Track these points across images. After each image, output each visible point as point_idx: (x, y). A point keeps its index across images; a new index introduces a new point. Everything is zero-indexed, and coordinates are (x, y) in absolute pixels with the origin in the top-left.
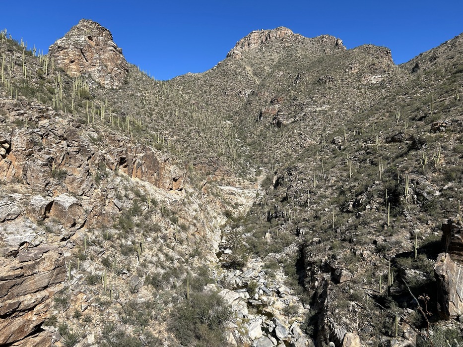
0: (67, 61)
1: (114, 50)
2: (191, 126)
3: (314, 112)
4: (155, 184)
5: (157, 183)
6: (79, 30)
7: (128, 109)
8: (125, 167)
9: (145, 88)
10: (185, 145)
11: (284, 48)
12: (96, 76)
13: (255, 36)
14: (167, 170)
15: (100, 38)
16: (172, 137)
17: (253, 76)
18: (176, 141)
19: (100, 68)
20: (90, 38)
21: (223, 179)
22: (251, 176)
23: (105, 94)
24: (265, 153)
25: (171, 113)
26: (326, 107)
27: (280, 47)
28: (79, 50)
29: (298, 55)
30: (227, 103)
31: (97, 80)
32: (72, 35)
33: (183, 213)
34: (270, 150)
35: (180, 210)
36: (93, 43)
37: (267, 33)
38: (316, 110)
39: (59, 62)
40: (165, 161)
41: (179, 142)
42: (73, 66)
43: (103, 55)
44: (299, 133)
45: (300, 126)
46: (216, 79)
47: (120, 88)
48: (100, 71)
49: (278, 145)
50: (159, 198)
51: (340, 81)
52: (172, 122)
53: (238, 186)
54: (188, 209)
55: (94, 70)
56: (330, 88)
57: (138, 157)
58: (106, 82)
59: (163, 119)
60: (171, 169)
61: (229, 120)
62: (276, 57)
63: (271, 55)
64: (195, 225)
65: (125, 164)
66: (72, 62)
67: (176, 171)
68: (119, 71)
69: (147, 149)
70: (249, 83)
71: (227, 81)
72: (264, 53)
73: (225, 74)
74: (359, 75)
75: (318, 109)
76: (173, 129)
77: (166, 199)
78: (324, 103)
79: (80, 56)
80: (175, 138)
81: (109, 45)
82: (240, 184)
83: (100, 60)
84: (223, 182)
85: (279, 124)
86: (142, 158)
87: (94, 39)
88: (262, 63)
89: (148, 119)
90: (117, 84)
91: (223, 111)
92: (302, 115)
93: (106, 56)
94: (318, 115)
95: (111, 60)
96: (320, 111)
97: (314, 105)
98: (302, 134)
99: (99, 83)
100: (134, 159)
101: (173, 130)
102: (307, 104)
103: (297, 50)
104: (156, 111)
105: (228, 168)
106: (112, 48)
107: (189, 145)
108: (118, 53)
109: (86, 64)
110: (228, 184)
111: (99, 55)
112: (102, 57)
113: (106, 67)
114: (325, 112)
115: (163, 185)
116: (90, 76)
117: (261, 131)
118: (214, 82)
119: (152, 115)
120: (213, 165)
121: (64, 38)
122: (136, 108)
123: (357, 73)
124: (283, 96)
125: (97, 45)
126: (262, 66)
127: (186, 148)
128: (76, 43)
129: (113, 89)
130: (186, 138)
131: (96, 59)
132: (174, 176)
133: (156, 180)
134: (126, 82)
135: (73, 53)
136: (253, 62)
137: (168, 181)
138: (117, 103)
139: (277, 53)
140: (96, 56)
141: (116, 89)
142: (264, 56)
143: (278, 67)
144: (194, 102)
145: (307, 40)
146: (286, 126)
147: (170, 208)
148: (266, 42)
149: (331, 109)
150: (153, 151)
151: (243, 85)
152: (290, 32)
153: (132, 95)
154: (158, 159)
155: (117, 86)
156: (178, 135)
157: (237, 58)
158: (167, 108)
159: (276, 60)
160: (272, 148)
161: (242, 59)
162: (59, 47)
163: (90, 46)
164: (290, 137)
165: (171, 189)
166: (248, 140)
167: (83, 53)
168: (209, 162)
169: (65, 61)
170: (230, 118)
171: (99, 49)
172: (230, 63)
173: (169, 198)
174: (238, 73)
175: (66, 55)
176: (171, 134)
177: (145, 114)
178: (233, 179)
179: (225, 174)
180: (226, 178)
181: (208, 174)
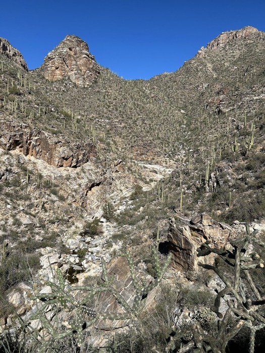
0: (54, 68)
1: (87, 57)
2: (139, 115)
3: (251, 101)
4: (48, 162)
5: (50, 161)
6: (64, 43)
7: (92, 103)
8: (21, 147)
9: (110, 86)
10: (130, 131)
11: (246, 45)
12: (73, 78)
13: (223, 37)
14: (57, 150)
15: (78, 48)
16: (121, 124)
17: (212, 71)
18: (123, 127)
19: (76, 72)
20: (70, 49)
21: (153, 159)
22: (179, 157)
23: (78, 92)
24: (200, 137)
25: (125, 105)
26: (263, 96)
27: (242, 45)
28: (62, 59)
29: (257, 50)
30: (184, 95)
31: (73, 81)
32: (59, 48)
33: (64, 186)
34: (204, 135)
35: (62, 184)
36: (72, 53)
37: (234, 33)
38: (253, 99)
39: (49, 69)
40: (56, 144)
41: (126, 128)
42: (58, 72)
43: (79, 61)
44: (232, 120)
45: (236, 114)
46: (180, 75)
47: (90, 87)
48: (76, 74)
49: (213, 130)
50: (45, 173)
52: (124, 112)
54: (71, 183)
55: (72, 74)
57: (33, 139)
58: (80, 83)
59: (117, 110)
60: (60, 150)
61: (183, 110)
62: (237, 53)
63: (233, 52)
64: (73, 196)
65: (20, 145)
66: (57, 68)
67: (65, 152)
68: (90, 73)
69: (42, 133)
70: (207, 77)
71: (188, 77)
72: (227, 51)
73: (188, 71)
75: (255, 98)
76: (123, 118)
77: (52, 174)
78: (262, 92)
79: (62, 63)
80: (123, 125)
81: (83, 54)
82: (166, 164)
83: (76, 65)
84: (153, 161)
85: (220, 111)
86: (36, 141)
87: (73, 49)
88: (223, 59)
89: (105, 110)
90: (88, 83)
91: (180, 102)
92: (240, 104)
93: (81, 62)
94: (254, 103)
95: (85, 65)
96: (257, 99)
97: (252, 94)
98: (234, 121)
99: (75, 84)
100: (29, 142)
101: (122, 119)
102: (247, 94)
103: (257, 46)
104: (114, 104)
105: (158, 150)
106: (85, 56)
107: (133, 131)
108: (90, 59)
109: (67, 69)
110: (157, 163)
111: (77, 62)
112: (78, 63)
113: (81, 71)
114: (261, 101)
115: (54, 163)
116: (69, 78)
117: (205, 118)
118: (178, 79)
119: (109, 107)
120: (147, 146)
121: (53, 51)
122: (98, 102)
124: (229, 87)
125: (75, 54)
126: (223, 62)
128: (60, 54)
129: (84, 87)
130: (132, 125)
131: (74, 65)
132: (63, 156)
133: (48, 159)
134: (96, 82)
135: (57, 61)
136: (215, 59)
137: (57, 159)
138: (85, 98)
139: (239, 50)
140: (74, 62)
141: (87, 88)
142: (226, 54)
143: (235, 63)
144: (153, 95)
146: (225, 113)
147: (53, 181)
148: (231, 43)
150: (46, 135)
151: (202, 79)
152: (255, 30)
153: (98, 92)
154: (49, 142)
155: (88, 85)
156: (126, 123)
157: (201, 57)
158: (123, 101)
159: (237, 57)
160: (206, 134)
161: (205, 58)
162: (49, 58)
163: (70, 56)
164: (224, 123)
165: (62, 166)
166: (192, 126)
167: (65, 61)
168: (144, 145)
169: (53, 68)
170: (185, 108)
171: (77, 57)
172: (193, 62)
173: (54, 173)
174: (199, 70)
175: (53, 63)
176: (121, 121)
177: (104, 106)
178: (161, 158)
179: (155, 155)
180: (155, 158)
181: (142, 154)
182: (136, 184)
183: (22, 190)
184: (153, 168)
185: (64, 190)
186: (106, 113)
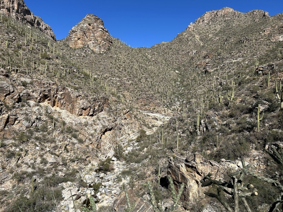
0: (76, 39)
1: (102, 30)
2: (143, 75)
3: (230, 63)
4: (70, 112)
5: (72, 111)
6: (85, 20)
7: (106, 65)
8: (49, 100)
9: (120, 52)
10: (136, 87)
11: (225, 21)
12: (91, 47)
13: (207, 16)
14: (78, 102)
15: (95, 24)
16: (129, 81)
17: (199, 41)
18: (131, 84)
19: (94, 41)
20: (89, 25)
21: (155, 109)
22: (175, 107)
23: (95, 57)
24: (191, 91)
25: (132, 67)
26: (239, 60)
27: (222, 21)
28: (83, 32)
29: (234, 25)
30: (178, 59)
31: (92, 49)
32: (81, 24)
33: (83, 131)
35: (81, 129)
36: (91, 27)
37: (216, 12)
38: (232, 62)
39: (72, 39)
40: (77, 97)
41: (133, 84)
42: (79, 42)
43: (96, 34)
44: (216, 78)
45: (219, 73)
46: (174, 44)
47: (105, 53)
48: (94, 44)
49: (201, 86)
50: (68, 121)
51: (254, 41)
52: (131, 73)
53: (163, 113)
54: (88, 128)
55: (90, 43)
56: (246, 46)
57: (59, 94)
58: (97, 50)
59: (125, 71)
60: (81, 102)
61: (177, 70)
62: (218, 28)
63: (215, 27)
64: (90, 140)
66: (79, 39)
67: (84, 104)
68: (105, 43)
69: (66, 89)
70: (196, 46)
71: (181, 46)
72: (210, 26)
73: (180, 41)
74: (270, 35)
75: (233, 61)
76: (130, 76)
77: (73, 122)
78: (239, 57)
79: (83, 35)
80: (130, 82)
81: (99, 28)
82: (165, 112)
83: (94, 37)
84: (155, 110)
85: (206, 71)
86: (61, 95)
87: (92, 25)
88: (208, 32)
89: (116, 71)
90: (103, 50)
91: (175, 65)
92: (222, 66)
93: (97, 34)
94: (233, 65)
95: (101, 36)
96: (235, 62)
97: (231, 58)
98: (218, 79)
99: (93, 51)
100: (55, 96)
101: (130, 78)
102: (227, 58)
103: (233, 22)
104: (123, 66)
105: (158, 101)
107: (138, 87)
108: (105, 32)
109: (87, 39)
110: (157, 112)
112: (95, 35)
113: (98, 41)
114: (238, 63)
115: (75, 112)
116: (88, 47)
117: (195, 77)
118: (173, 47)
119: (119, 68)
120: (150, 99)
121: (76, 26)
122: (111, 64)
123: (269, 34)
124: (213, 53)
125: (93, 28)
126: (207, 34)
127: (136, 88)
128: (82, 28)
129: (100, 54)
130: (137, 82)
131: (92, 37)
132: (82, 107)
133: (71, 109)
134: (109, 49)
135: (79, 34)
136: (201, 32)
137: (78, 110)
138: (101, 61)
139: (220, 25)
140: (92, 34)
141: (102, 54)
142: (210, 28)
143: (217, 35)
144: (153, 59)
145: (242, 14)
146: (210, 73)
147: (74, 127)
148: (213, 20)
149: (244, 61)
150: (69, 90)
151: (192, 47)
152: (231, 10)
153: (111, 57)
154: (72, 95)
155: (103, 52)
156: (133, 81)
157: (190, 30)
158: (130, 63)
159: (218, 30)
160: (196, 89)
161: (194, 31)
162: (73, 31)
163: (89, 29)
164: (210, 80)
165: (81, 115)
166: (185, 83)
167: (85, 34)
168: (147, 97)
169: (75, 39)
170: (179, 69)
171: (94, 30)
172: (184, 34)
173: (75, 121)
174: (189, 40)
175: (76, 35)
176: (128, 80)
177: (115, 68)
178: (161, 108)
179: (156, 105)
180: (156, 108)
181: (145, 105)
182: (141, 129)
183: (49, 134)
184: (154, 116)
185: (83, 134)
186: (117, 73)
